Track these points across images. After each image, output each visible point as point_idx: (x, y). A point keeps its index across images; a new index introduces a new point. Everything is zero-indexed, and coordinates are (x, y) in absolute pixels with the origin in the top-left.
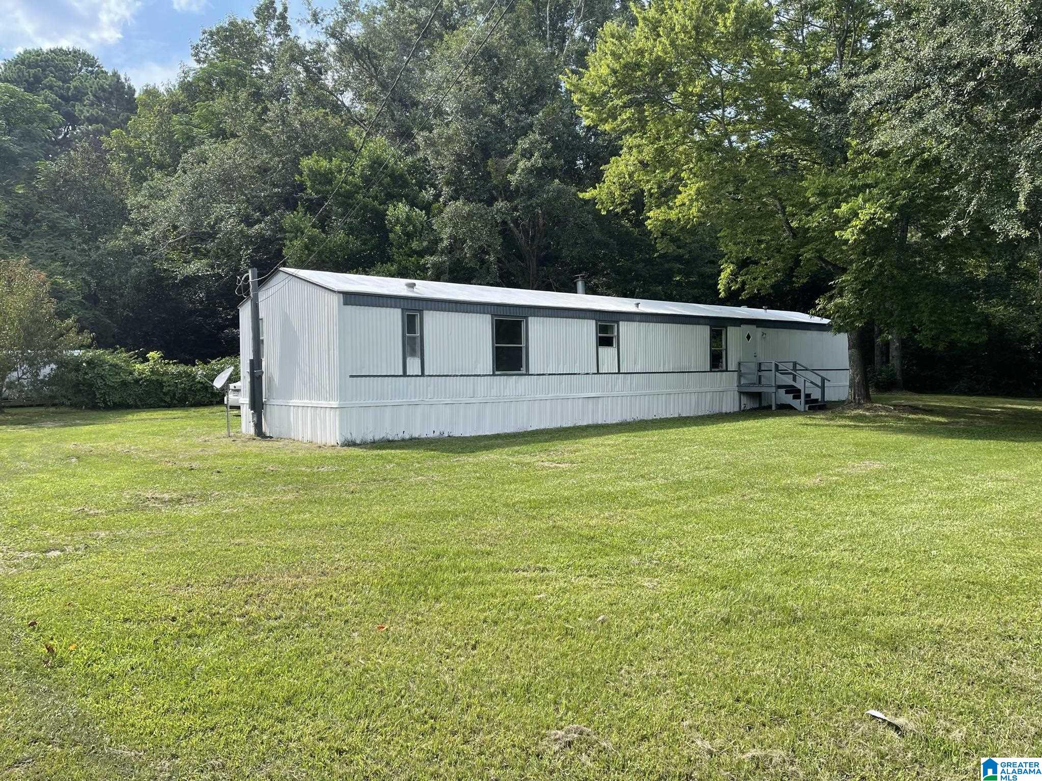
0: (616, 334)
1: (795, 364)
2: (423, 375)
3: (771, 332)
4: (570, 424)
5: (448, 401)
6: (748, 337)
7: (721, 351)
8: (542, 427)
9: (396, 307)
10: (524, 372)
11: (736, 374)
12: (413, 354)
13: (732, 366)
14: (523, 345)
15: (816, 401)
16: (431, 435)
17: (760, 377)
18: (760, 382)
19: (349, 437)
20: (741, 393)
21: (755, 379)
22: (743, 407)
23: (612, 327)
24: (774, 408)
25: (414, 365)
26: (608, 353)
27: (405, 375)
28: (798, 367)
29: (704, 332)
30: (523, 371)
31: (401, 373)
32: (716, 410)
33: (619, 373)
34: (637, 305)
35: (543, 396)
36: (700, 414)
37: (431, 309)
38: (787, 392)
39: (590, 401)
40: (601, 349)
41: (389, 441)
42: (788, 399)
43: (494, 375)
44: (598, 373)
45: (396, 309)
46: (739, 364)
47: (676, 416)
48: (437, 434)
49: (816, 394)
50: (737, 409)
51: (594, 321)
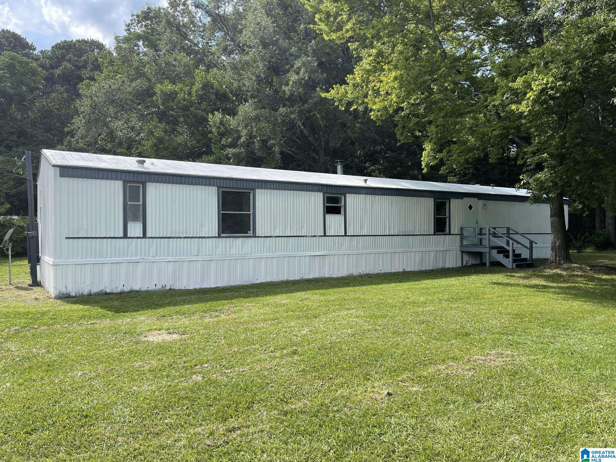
0: (343, 204)
1: (508, 229)
2: (144, 236)
3: (491, 204)
4: (297, 277)
5: (170, 259)
6: (470, 207)
7: (445, 218)
8: (269, 280)
9: (116, 179)
10: (251, 235)
11: (458, 237)
12: (135, 219)
13: (455, 229)
14: (251, 212)
15: (525, 260)
16: (152, 288)
17: (481, 239)
18: (481, 244)
19: (64, 291)
20: (462, 252)
21: (476, 241)
22: (464, 263)
23: (341, 198)
24: (488, 265)
25: (135, 229)
26: (334, 220)
27: (125, 236)
28: (511, 232)
29: (430, 203)
30: (251, 233)
31: (121, 235)
32: (440, 265)
33: (345, 235)
34: (366, 181)
35: (271, 254)
36: (424, 269)
37: (154, 182)
38: (499, 252)
39: (317, 259)
40: (328, 216)
41: (106, 294)
42: (500, 258)
43: (219, 237)
44: (325, 235)
45: (117, 182)
46: (462, 229)
47: (401, 270)
48: (159, 287)
49: (525, 254)
50: (459, 265)
51: (322, 194)
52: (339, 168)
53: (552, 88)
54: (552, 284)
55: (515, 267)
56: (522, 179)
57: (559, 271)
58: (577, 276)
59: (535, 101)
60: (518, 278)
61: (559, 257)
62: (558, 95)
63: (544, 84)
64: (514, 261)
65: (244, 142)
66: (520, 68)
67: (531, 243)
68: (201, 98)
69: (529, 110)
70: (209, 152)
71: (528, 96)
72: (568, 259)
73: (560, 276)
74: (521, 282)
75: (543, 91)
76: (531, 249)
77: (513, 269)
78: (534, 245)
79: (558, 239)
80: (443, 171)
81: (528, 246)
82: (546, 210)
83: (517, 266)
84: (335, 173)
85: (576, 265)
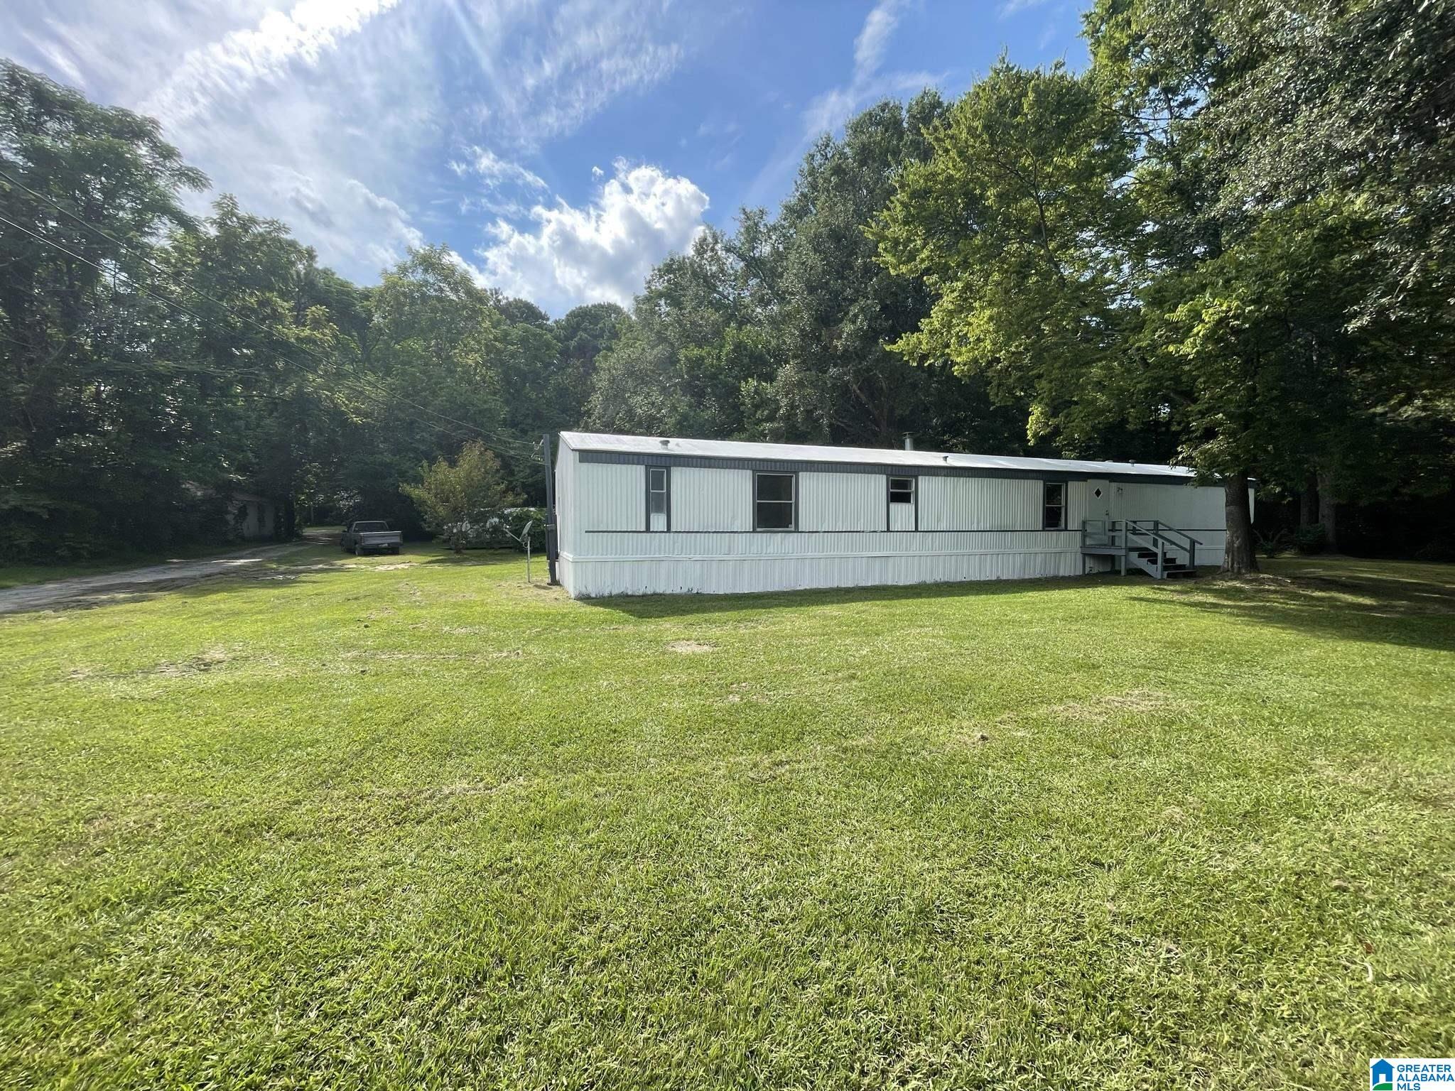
0: (913, 489)
1: (1156, 523)
2: (669, 530)
3: (1129, 487)
4: (850, 585)
5: (698, 557)
6: (1098, 493)
7: (1060, 508)
8: (814, 586)
9: (638, 464)
10: (793, 529)
11: (1079, 534)
12: (659, 510)
13: (1074, 522)
14: (793, 501)
15: (1182, 567)
16: (678, 591)
17: (1113, 537)
18: (1113, 544)
19: (584, 591)
20: (1084, 555)
21: (1105, 540)
22: (1087, 571)
23: (911, 482)
24: (1123, 573)
25: (658, 521)
26: (902, 512)
27: (648, 530)
28: (1161, 527)
29: (1038, 487)
30: (792, 528)
31: (643, 529)
32: (1051, 572)
33: (916, 530)
34: (946, 458)
35: (817, 554)
36: (1026, 577)
37: (680, 466)
38: (1140, 556)
39: (878, 561)
40: (893, 506)
41: (627, 596)
42: (1143, 564)
43: (754, 531)
44: (888, 531)
45: (639, 467)
46: (1084, 523)
47: (994, 578)
48: (685, 590)
49: (1182, 559)
50: (1079, 572)
51: (885, 477)
52: (908, 442)
53: (1236, 317)
54: (1226, 603)
55: (1165, 576)
56: (1181, 452)
57: (1238, 584)
58: (1268, 591)
59: (1207, 338)
60: (1170, 592)
61: (1239, 563)
62: (1247, 326)
63: (1223, 312)
64: (1165, 568)
65: (784, 414)
66: (1182, 291)
67: (1193, 543)
68: (732, 362)
69: (1198, 351)
70: (741, 429)
71: (1195, 330)
72: (1253, 566)
73: (1241, 590)
74: (1176, 597)
75: (1221, 322)
76: (1192, 552)
77: (1162, 579)
78: (1197, 546)
79: (1238, 538)
80: (1059, 441)
81: (1188, 547)
82: (1219, 496)
83: (1169, 576)
84: (902, 447)
85: (1266, 576)
